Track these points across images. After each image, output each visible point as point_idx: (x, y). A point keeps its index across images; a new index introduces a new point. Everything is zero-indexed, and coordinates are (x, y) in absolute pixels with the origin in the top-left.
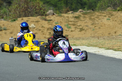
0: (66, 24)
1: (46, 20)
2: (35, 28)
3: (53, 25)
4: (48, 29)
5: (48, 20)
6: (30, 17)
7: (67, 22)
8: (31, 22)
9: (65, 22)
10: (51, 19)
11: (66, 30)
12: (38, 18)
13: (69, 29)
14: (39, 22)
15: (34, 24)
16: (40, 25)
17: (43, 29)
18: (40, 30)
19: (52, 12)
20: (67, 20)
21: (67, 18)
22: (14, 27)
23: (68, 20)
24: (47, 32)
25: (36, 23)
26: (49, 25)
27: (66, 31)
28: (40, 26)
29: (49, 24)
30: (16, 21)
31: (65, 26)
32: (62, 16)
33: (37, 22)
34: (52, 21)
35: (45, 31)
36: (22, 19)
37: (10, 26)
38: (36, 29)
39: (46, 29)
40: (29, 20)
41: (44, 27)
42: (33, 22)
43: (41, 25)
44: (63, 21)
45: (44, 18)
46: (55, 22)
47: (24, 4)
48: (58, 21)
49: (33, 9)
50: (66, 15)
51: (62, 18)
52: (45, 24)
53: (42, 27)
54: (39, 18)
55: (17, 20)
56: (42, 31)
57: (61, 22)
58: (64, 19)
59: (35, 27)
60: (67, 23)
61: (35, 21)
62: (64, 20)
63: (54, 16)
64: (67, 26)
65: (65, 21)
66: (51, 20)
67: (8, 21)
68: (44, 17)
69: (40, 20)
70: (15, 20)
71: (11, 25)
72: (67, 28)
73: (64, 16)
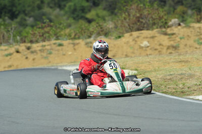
0: (197, 38)
1: (166, 34)
2: (149, 48)
3: (176, 41)
4: (168, 48)
5: (169, 35)
6: (142, 32)
7: (198, 35)
8: (144, 38)
9: (194, 36)
10: (174, 32)
11: (196, 48)
12: (155, 32)
13: (200, 45)
14: (156, 38)
15: (148, 42)
16: (156, 42)
17: (161, 48)
18: (156, 50)
19: (177, 22)
20: (198, 32)
21: (198, 30)
22: (118, 47)
23: (200, 32)
24: (167, 52)
25: (151, 40)
26: (171, 41)
27: (195, 50)
28: (156, 44)
29: (170, 39)
30: (122, 38)
31: (195, 41)
32: (190, 27)
33: (153, 37)
34: (174, 36)
35: (164, 51)
36: (131, 35)
37: (113, 46)
38: (151, 49)
39: (165, 48)
40: (141, 35)
41: (163, 45)
42: (147, 38)
43: (159, 41)
44: (191, 34)
45: (164, 32)
46: (179, 36)
47: (136, 12)
48: (184, 35)
49: (148, 19)
50: (197, 25)
51: (191, 29)
52: (164, 41)
53: (160, 45)
54: (157, 31)
55: (123, 36)
56: (159, 51)
57: (188, 36)
58: (193, 30)
59: (148, 45)
60: (199, 37)
61: (149, 36)
62: (193, 33)
63: (179, 27)
64: (198, 41)
65: (195, 34)
66: (173, 34)
67: (110, 39)
68: (164, 30)
69: (157, 35)
70: (120, 37)
71: (115, 45)
72: (198, 44)
73: (193, 27)
